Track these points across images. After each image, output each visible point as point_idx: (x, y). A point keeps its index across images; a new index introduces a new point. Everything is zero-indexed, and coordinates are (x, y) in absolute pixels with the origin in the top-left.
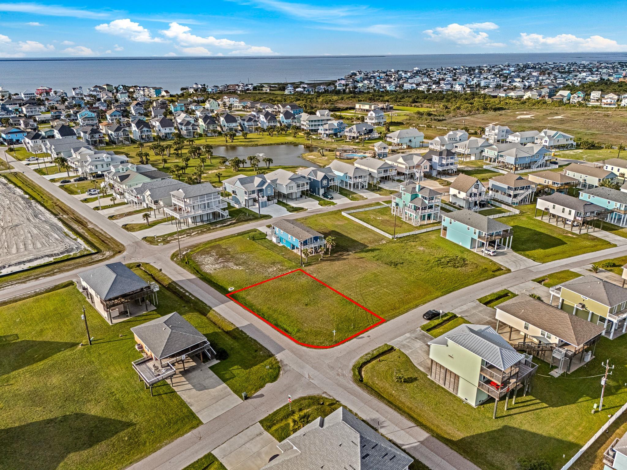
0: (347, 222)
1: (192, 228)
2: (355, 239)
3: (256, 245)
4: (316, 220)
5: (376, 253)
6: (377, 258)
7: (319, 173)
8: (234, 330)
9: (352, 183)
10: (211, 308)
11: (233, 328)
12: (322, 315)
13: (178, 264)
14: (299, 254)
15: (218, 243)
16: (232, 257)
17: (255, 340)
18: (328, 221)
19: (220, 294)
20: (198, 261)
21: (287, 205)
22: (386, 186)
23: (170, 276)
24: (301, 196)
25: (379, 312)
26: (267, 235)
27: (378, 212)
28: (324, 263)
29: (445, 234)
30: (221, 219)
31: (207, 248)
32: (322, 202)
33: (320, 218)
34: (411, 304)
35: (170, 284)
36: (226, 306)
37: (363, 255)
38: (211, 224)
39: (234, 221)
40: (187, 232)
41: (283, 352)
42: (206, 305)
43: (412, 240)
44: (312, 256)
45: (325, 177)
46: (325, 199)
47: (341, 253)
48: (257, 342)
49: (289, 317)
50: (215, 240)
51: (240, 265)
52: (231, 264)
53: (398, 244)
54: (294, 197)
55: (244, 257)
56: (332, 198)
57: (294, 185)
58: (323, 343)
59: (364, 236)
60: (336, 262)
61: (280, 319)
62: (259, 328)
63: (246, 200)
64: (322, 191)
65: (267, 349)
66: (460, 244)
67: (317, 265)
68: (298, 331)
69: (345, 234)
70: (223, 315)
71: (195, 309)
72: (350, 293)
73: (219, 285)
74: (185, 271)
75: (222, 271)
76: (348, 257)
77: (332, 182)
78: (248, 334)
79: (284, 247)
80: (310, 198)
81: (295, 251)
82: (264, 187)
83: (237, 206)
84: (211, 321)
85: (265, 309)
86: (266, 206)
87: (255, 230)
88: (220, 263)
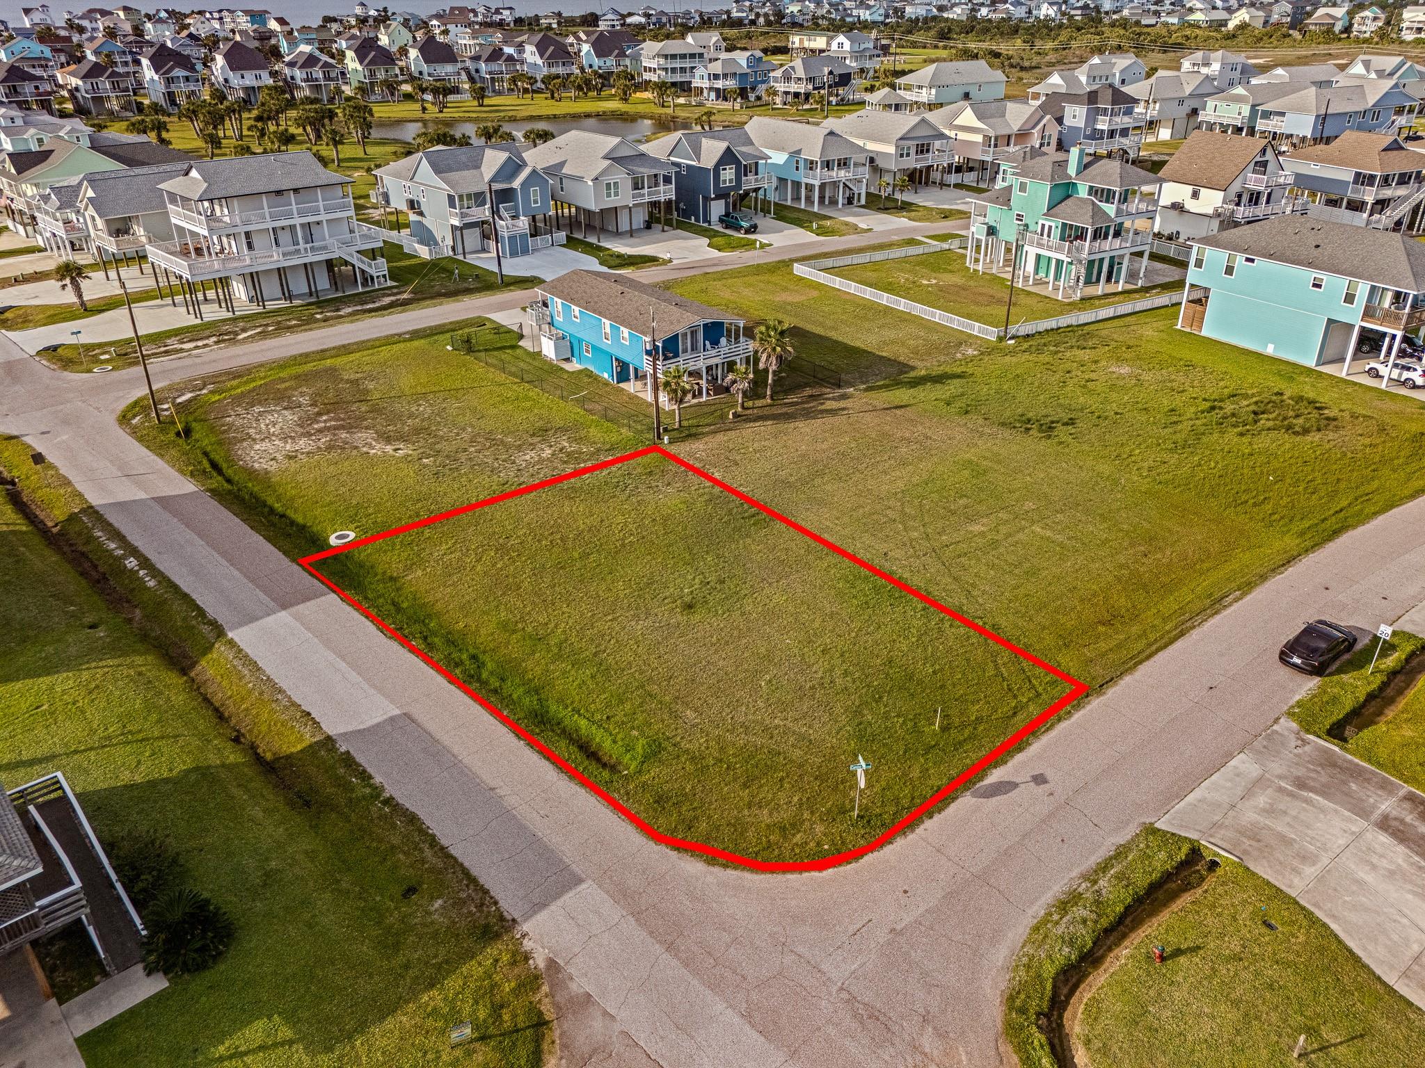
0: (815, 294)
1: (243, 318)
2: (858, 344)
3: (478, 367)
4: (702, 291)
5: (953, 387)
6: (959, 404)
7: (706, 143)
8: (312, 749)
9: (817, 183)
10: (219, 632)
11: (309, 738)
12: (768, 657)
13: (141, 440)
14: (649, 397)
15: (328, 362)
16: (376, 410)
17: (412, 819)
18: (747, 292)
19: (285, 561)
20: (231, 425)
21: (600, 248)
22: (925, 199)
23: (80, 487)
24: (648, 226)
25: (1049, 640)
26: (521, 337)
27: (919, 264)
28: (749, 431)
29: (1198, 320)
30: (360, 290)
31: (283, 380)
32: (719, 240)
33: (718, 284)
34: (1185, 595)
35: (72, 518)
36: (297, 618)
37: (902, 395)
38: (321, 304)
39: (405, 296)
40: (224, 332)
41: (568, 898)
42: (201, 612)
43: (1073, 342)
44: (699, 404)
45: (728, 157)
46: (728, 232)
47: (815, 391)
48: (423, 831)
49: (605, 671)
50: (323, 354)
51: (402, 438)
52: (363, 437)
53: (1026, 356)
54: (624, 225)
55: (424, 409)
56: (753, 229)
57: (621, 177)
58: (795, 825)
59: (890, 334)
60: (800, 424)
61: (559, 685)
62: (446, 740)
63: (454, 228)
64: (717, 209)
65: (473, 880)
66: (1270, 350)
67: (720, 437)
68: (654, 752)
69: (819, 330)
70: (270, 667)
71: (144, 637)
72: (883, 547)
73: (293, 523)
74: (160, 463)
75: (318, 464)
76: (842, 404)
77: (751, 177)
78: (378, 779)
79: (587, 373)
80: (679, 231)
81: (631, 387)
82: (516, 184)
83: (424, 252)
84: (207, 700)
85: (486, 631)
86: (525, 252)
87: (481, 322)
88: (320, 431)
